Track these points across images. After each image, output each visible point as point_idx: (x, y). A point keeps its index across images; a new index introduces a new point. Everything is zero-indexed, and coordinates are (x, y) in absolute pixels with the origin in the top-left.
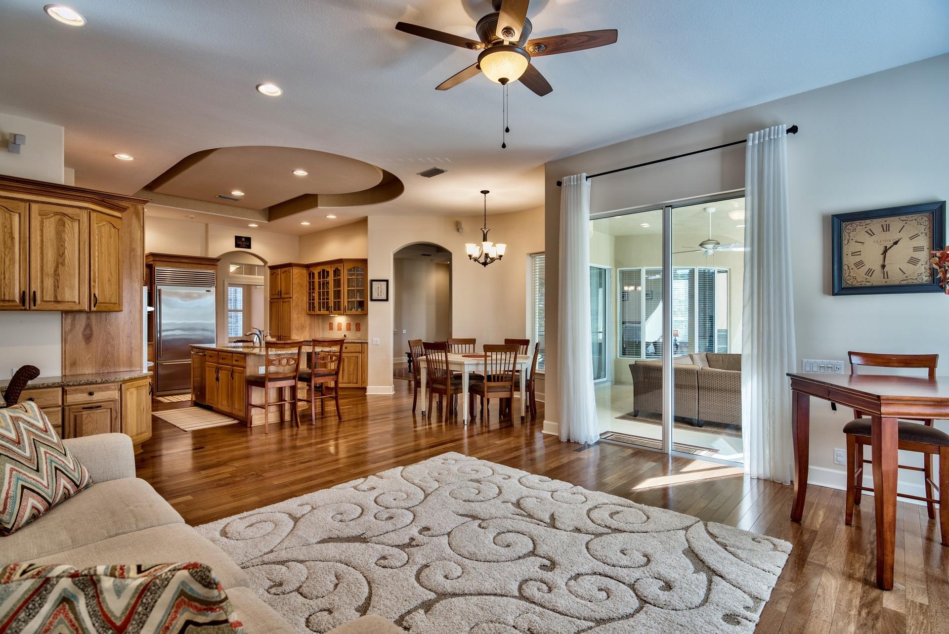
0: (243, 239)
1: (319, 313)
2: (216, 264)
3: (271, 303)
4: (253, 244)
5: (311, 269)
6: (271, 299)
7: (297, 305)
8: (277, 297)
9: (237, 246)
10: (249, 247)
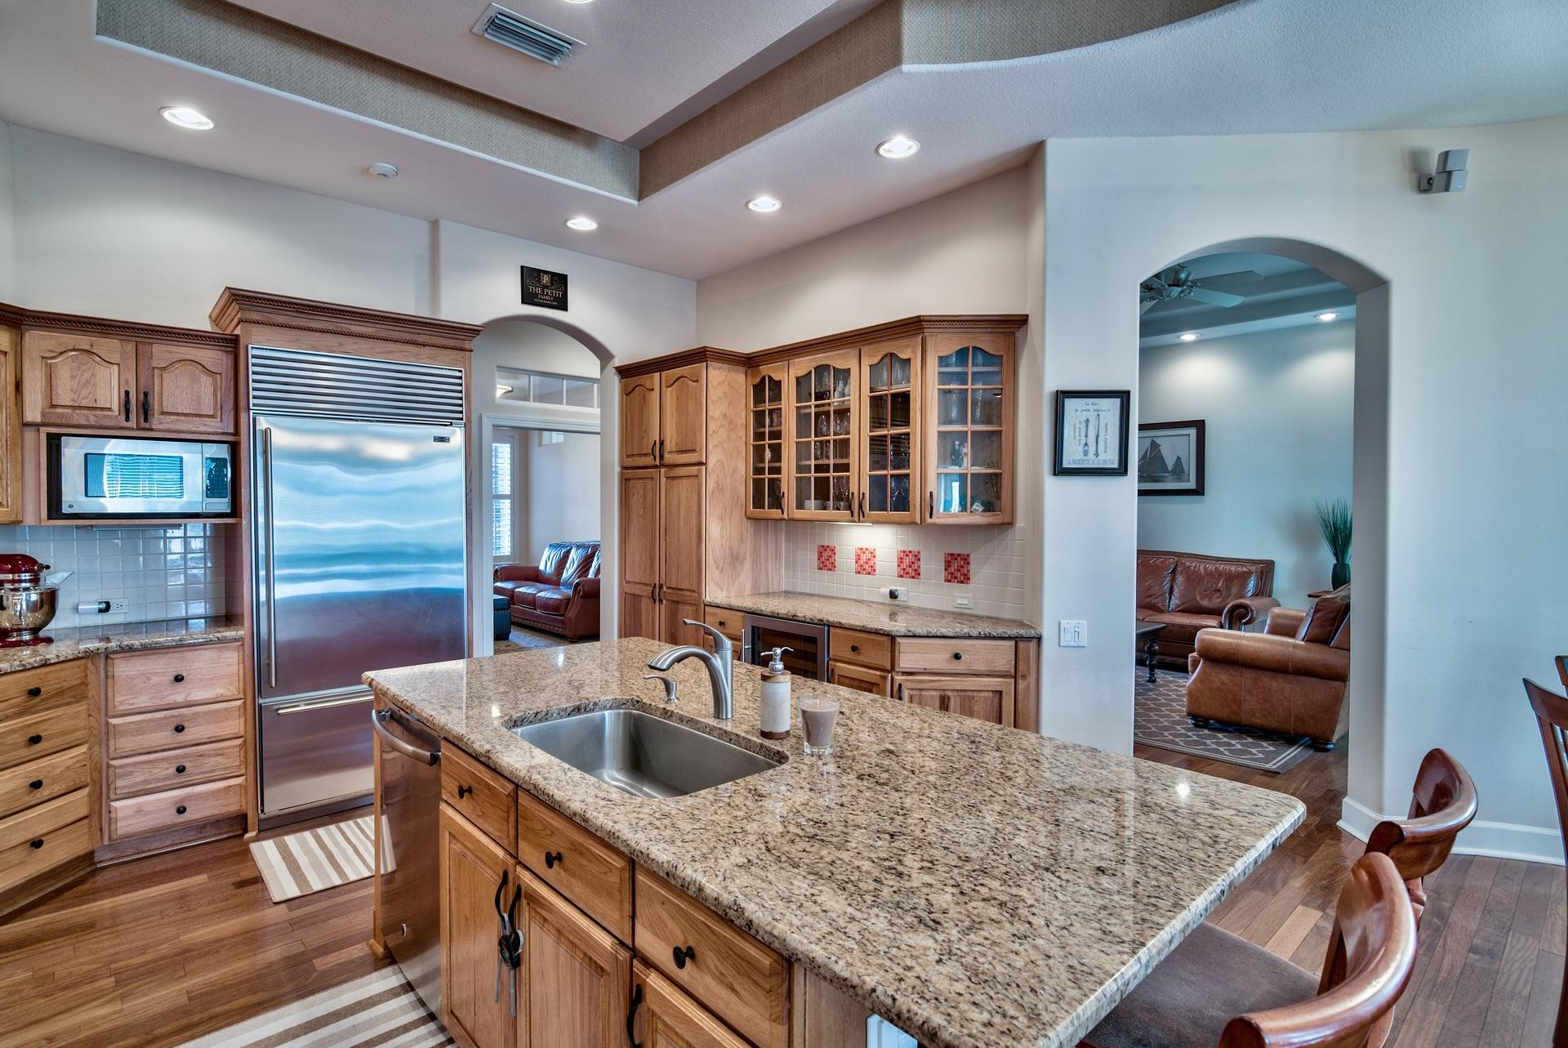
0: (546, 279)
1: (799, 514)
2: (467, 345)
3: (625, 481)
4: (574, 296)
5: (766, 370)
6: (624, 468)
7: (720, 488)
8: (648, 461)
9: (527, 298)
10: (562, 305)
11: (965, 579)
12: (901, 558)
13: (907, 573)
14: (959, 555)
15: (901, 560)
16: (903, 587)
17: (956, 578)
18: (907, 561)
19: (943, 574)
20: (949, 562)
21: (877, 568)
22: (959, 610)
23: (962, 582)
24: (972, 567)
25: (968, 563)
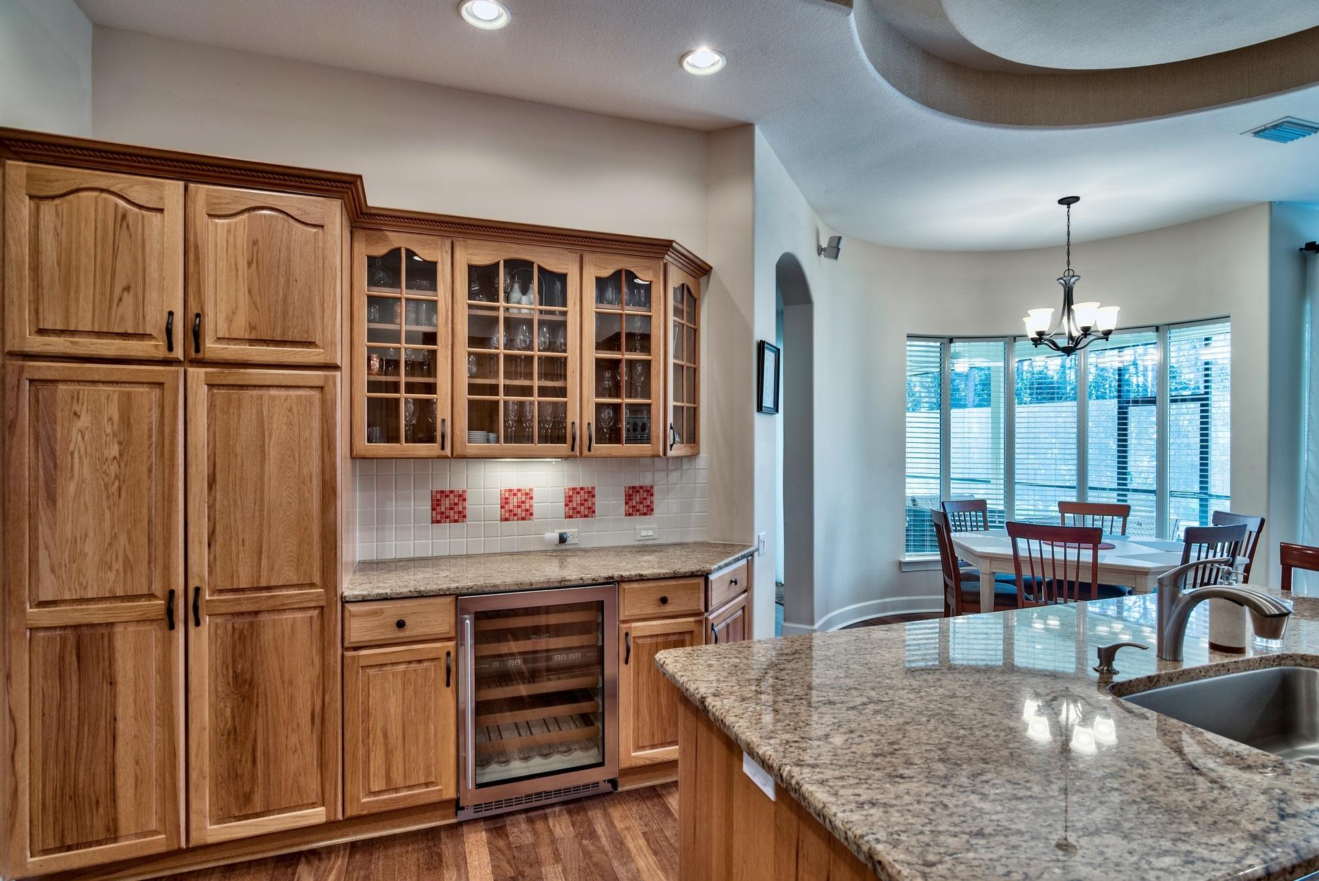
11: (649, 510)
12: (570, 497)
13: (578, 512)
14: (641, 487)
15: (569, 499)
16: (573, 529)
17: (638, 511)
18: (577, 499)
19: (622, 508)
20: (630, 495)
21: (535, 511)
22: (641, 543)
23: (645, 514)
24: (656, 498)
25: (652, 495)
